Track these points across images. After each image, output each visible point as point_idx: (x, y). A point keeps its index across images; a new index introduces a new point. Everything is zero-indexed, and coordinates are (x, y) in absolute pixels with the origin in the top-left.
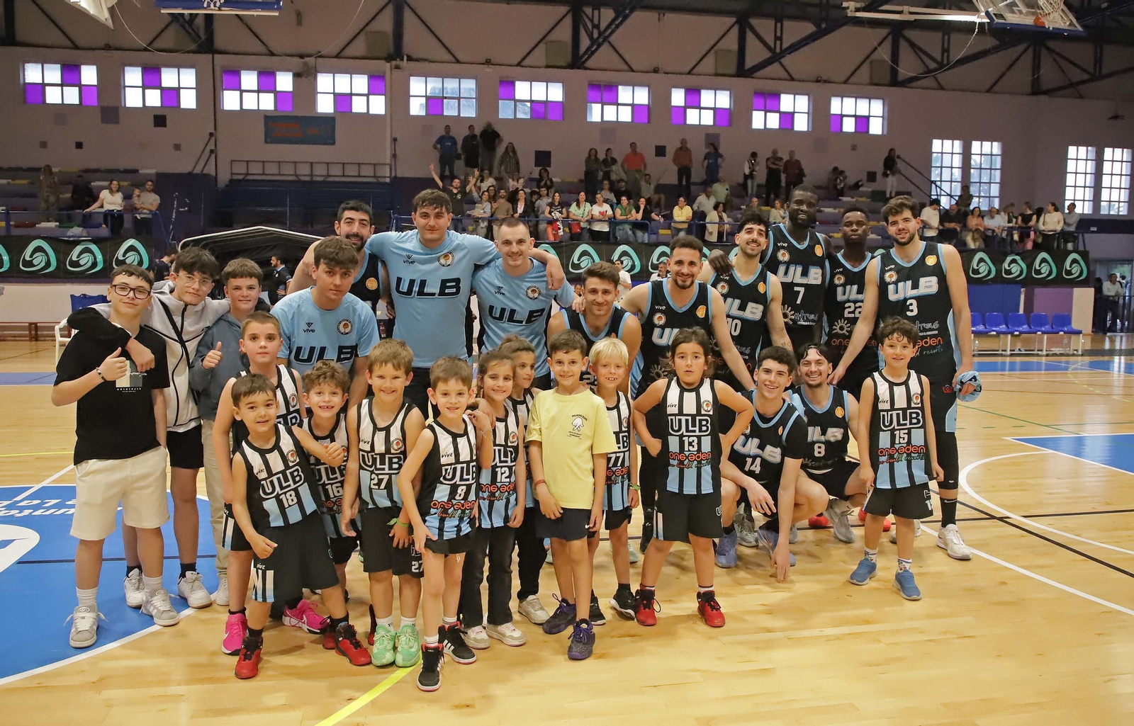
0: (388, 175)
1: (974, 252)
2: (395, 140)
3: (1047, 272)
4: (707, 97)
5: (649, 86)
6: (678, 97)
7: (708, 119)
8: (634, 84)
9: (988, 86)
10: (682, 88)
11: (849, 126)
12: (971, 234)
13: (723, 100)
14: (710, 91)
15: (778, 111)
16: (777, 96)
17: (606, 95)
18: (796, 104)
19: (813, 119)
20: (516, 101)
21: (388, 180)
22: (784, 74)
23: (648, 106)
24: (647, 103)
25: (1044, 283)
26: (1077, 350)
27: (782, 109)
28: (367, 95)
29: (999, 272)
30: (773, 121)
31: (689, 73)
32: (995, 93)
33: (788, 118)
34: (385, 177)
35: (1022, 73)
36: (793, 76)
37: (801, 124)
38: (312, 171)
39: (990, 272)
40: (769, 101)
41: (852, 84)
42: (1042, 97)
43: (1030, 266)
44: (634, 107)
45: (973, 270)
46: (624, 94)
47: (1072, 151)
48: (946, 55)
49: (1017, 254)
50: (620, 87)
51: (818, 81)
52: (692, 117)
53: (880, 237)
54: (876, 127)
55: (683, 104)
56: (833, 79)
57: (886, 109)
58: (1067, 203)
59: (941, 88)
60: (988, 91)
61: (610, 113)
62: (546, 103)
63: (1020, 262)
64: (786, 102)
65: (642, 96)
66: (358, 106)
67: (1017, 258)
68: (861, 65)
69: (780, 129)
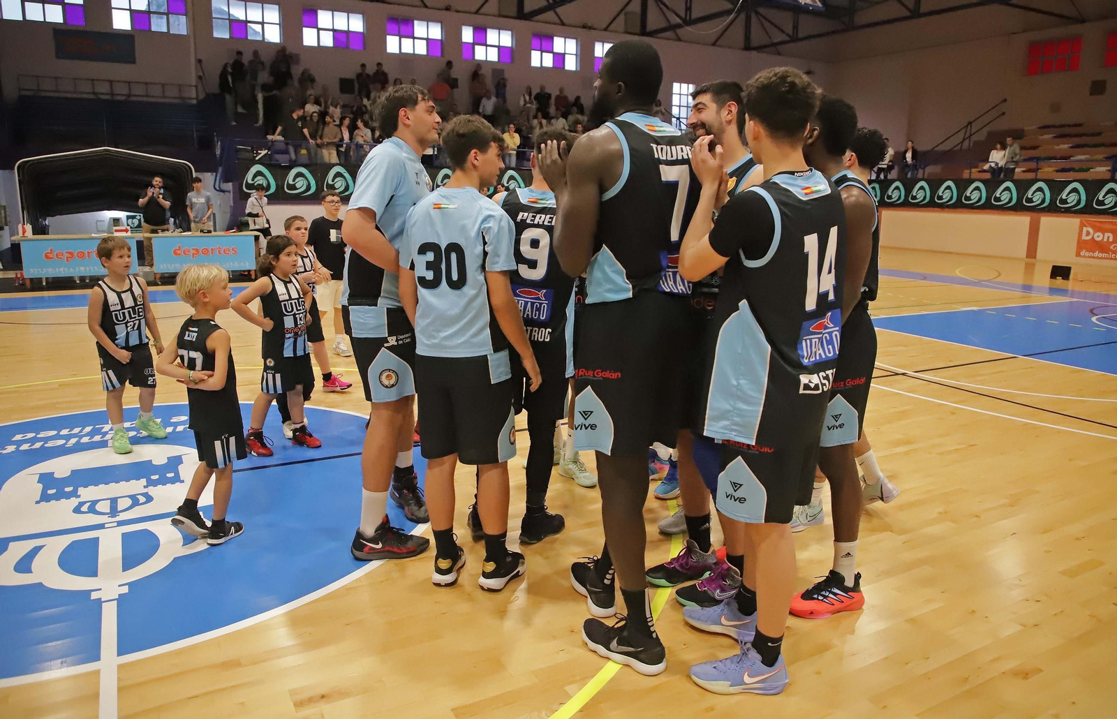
0: (194, 95)
2: (200, 61)
4: (492, 36)
5: (441, 22)
6: (467, 35)
7: (493, 55)
8: (428, 20)
10: (470, 25)
13: (506, 39)
14: (495, 30)
15: (551, 51)
16: (550, 39)
17: (403, 28)
18: (566, 46)
19: (581, 61)
20: (319, 30)
21: (194, 102)
22: (556, 20)
23: (441, 40)
24: (440, 38)
27: (556, 50)
28: (167, 14)
30: (548, 61)
31: (477, 12)
32: (720, 46)
33: (559, 58)
34: (191, 99)
35: (737, 33)
36: (564, 21)
37: (571, 64)
38: (112, 90)
40: (544, 43)
41: (611, 31)
42: (754, 53)
44: (429, 41)
46: (420, 28)
48: (688, 12)
50: (416, 22)
51: (584, 27)
52: (480, 53)
55: (471, 41)
56: (595, 26)
59: (679, 39)
60: (714, 44)
61: (407, 46)
62: (348, 33)
64: (559, 44)
65: (436, 32)
66: (159, 25)
68: (618, 15)
69: (553, 67)
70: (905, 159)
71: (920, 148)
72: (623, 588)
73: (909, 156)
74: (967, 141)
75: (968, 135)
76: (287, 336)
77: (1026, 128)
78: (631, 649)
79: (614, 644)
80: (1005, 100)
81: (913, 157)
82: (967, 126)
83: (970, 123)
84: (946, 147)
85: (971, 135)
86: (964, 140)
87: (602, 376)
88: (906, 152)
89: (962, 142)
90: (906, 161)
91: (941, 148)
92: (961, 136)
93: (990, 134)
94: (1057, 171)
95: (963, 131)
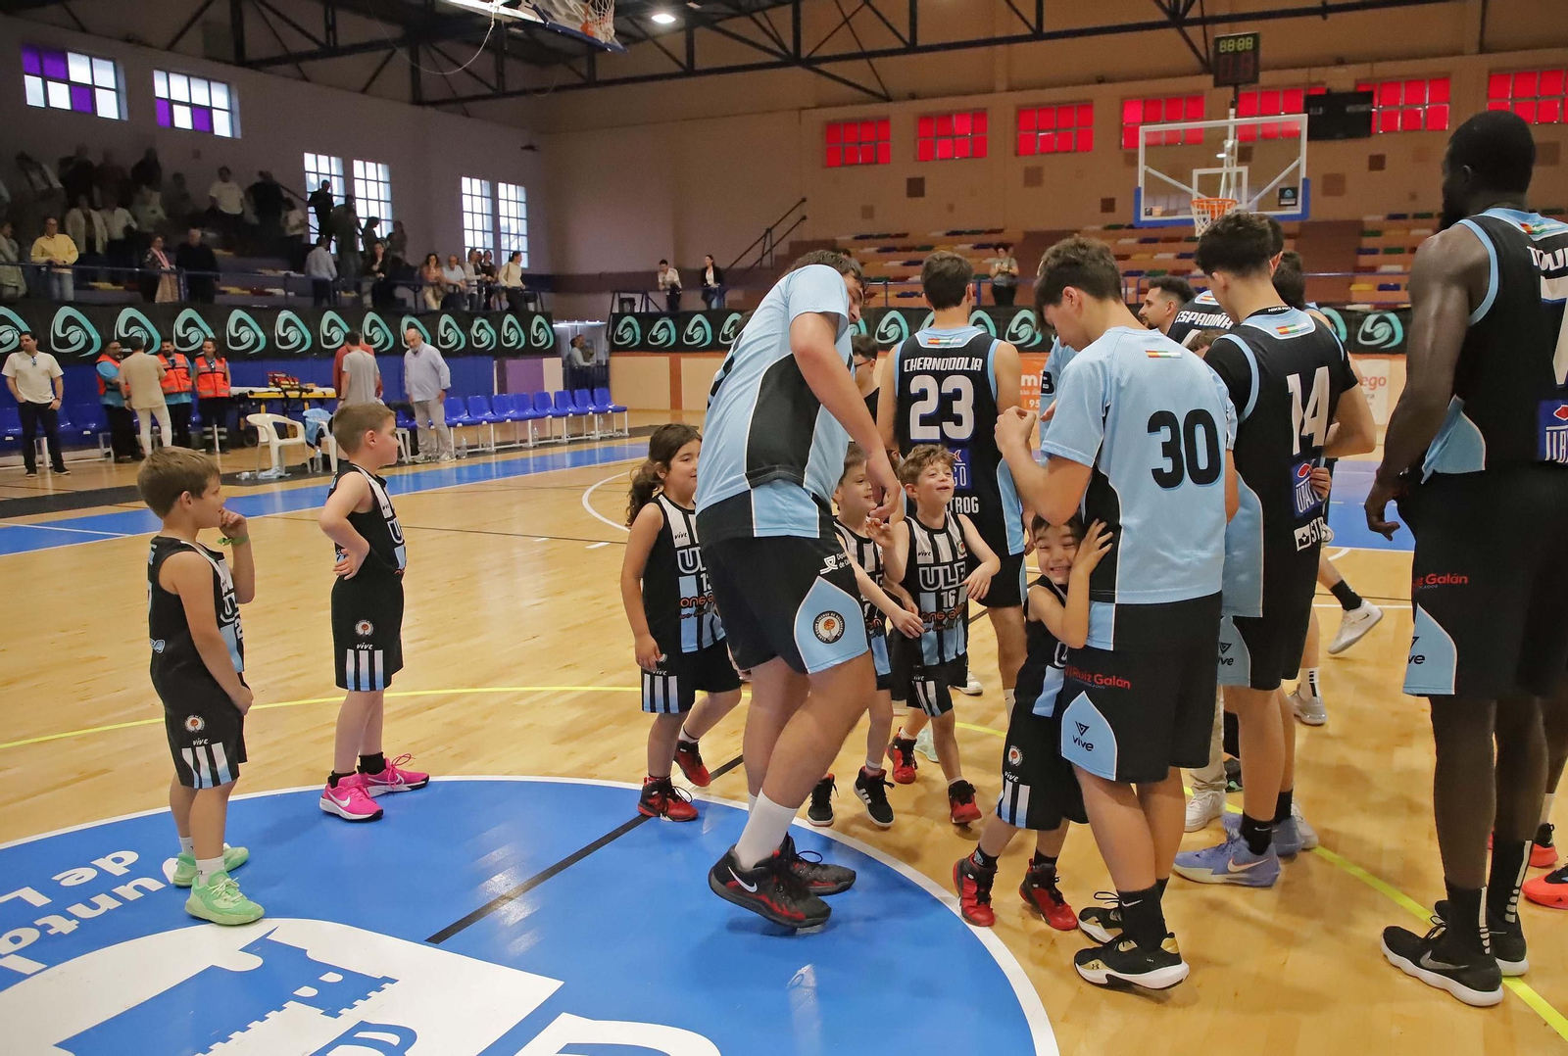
3: (516, 340)
9: (362, 86)
11: (183, 119)
15: (64, 78)
16: (60, 56)
18: (96, 74)
19: (126, 102)
22: (69, 21)
25: (514, 353)
26: (621, 430)
27: (74, 78)
29: (468, 339)
30: (60, 97)
33: (84, 95)
35: (398, 76)
36: (86, 25)
37: (107, 106)
39: (459, 341)
40: (49, 63)
41: (179, 53)
42: (430, 111)
43: (498, 332)
45: (441, 339)
47: (465, 181)
48: (331, 34)
51: (128, 40)
53: (248, 292)
54: (222, 126)
56: (149, 40)
57: (236, 100)
58: (467, 250)
59: (306, 79)
60: (364, 91)
63: (488, 327)
64: (80, 67)
67: (485, 321)
68: (189, 25)
69: (72, 110)
70: (706, 281)
71: (723, 265)
72: (1448, 879)
73: (710, 276)
74: (768, 256)
75: (767, 248)
76: (685, 612)
77: (837, 239)
78: (1449, 966)
79: (1426, 959)
80: (804, 200)
81: (716, 280)
82: (765, 236)
83: (769, 231)
84: (748, 261)
85: (772, 247)
86: (763, 255)
87: (1437, 583)
88: (705, 270)
89: (761, 259)
90: (708, 285)
91: (738, 266)
92: (757, 252)
93: (792, 245)
94: (898, 296)
95: (761, 244)
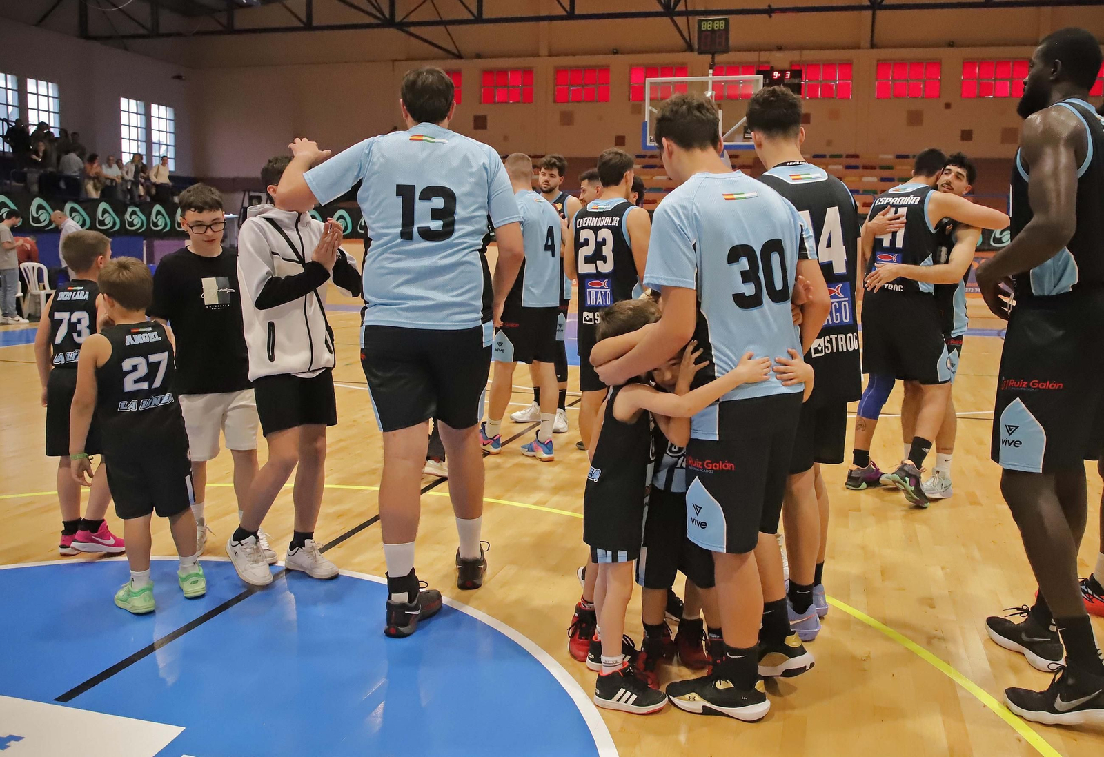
1: (97, 202)
3: (163, 224)
9: (36, 20)
12: (92, 182)
25: (161, 235)
29: (123, 222)
32: (43, 27)
39: (115, 224)
43: (148, 217)
45: (99, 221)
47: (124, 101)
49: (136, 206)
60: (38, 25)
63: (139, 214)
67: (137, 209)
78: (1084, 699)
79: (1058, 703)
87: (1038, 387)
